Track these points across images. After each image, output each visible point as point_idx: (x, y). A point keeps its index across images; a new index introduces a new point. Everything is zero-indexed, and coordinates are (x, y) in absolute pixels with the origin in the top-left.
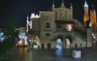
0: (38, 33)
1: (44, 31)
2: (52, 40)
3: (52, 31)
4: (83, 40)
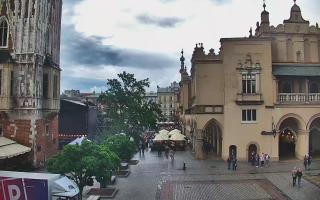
0: (218, 110)
1: (238, 103)
2: (264, 133)
3: (262, 102)
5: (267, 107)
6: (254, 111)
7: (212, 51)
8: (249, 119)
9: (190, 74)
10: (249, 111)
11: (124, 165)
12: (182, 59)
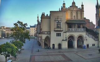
0: (49, 33)
1: (55, 31)
2: (63, 40)
3: (62, 31)
4: (95, 40)
5: (64, 32)
6: (60, 33)
7: (47, 15)
8: (59, 36)
9: (40, 22)
10: (59, 33)
11: (19, 50)
12: (38, 17)
